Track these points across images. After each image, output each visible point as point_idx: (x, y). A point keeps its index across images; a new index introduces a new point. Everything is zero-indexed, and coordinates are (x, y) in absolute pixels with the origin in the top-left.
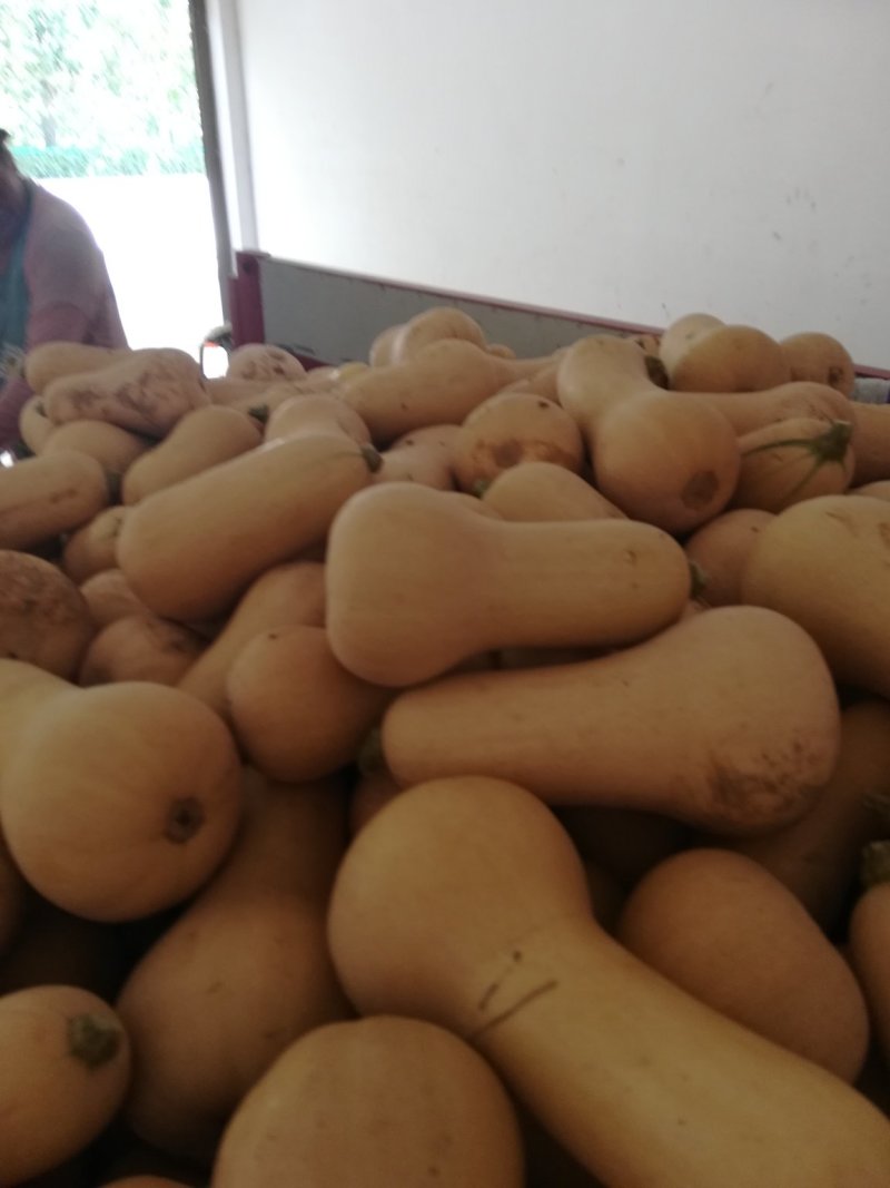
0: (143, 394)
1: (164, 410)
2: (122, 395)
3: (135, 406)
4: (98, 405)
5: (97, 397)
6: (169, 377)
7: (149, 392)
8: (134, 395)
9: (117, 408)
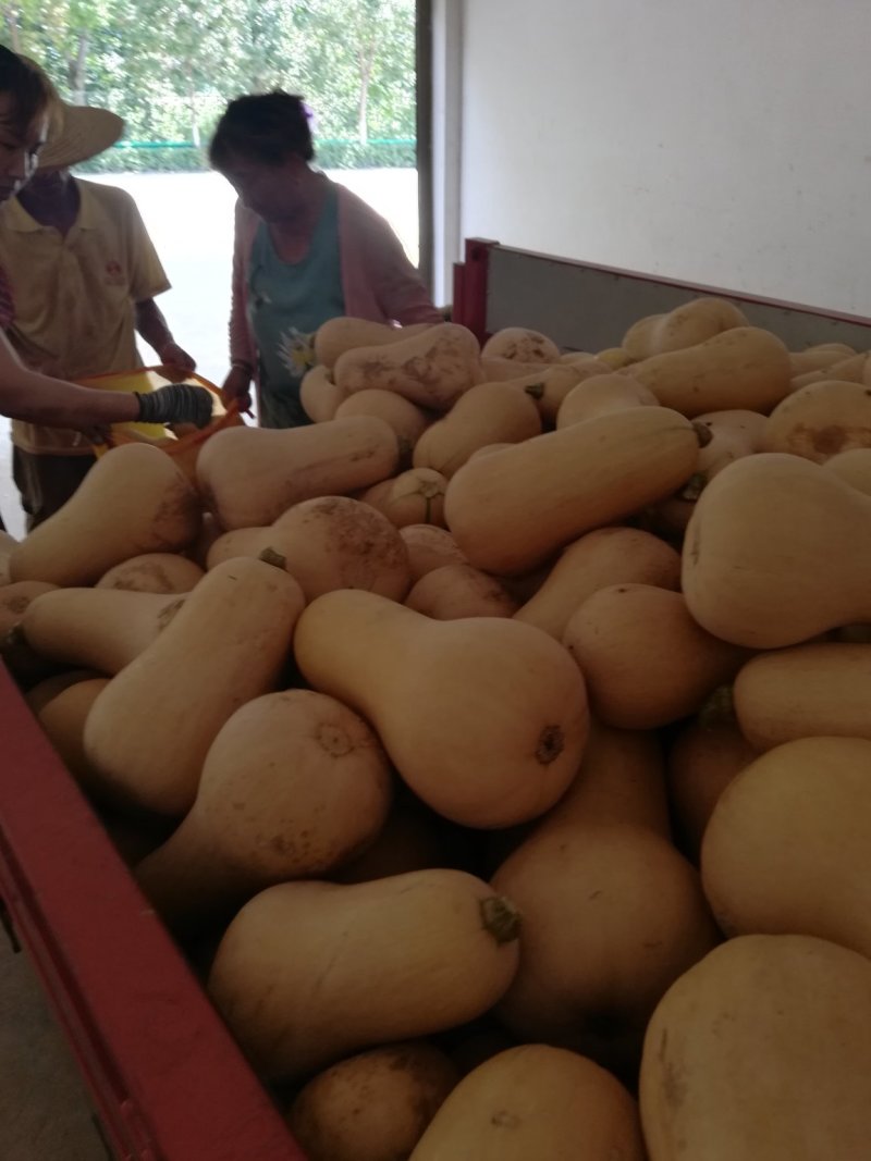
0: (430, 368)
1: (448, 384)
2: (408, 367)
3: (421, 379)
4: (386, 376)
5: (386, 369)
6: (454, 353)
7: (435, 367)
8: (421, 368)
9: (402, 378)
